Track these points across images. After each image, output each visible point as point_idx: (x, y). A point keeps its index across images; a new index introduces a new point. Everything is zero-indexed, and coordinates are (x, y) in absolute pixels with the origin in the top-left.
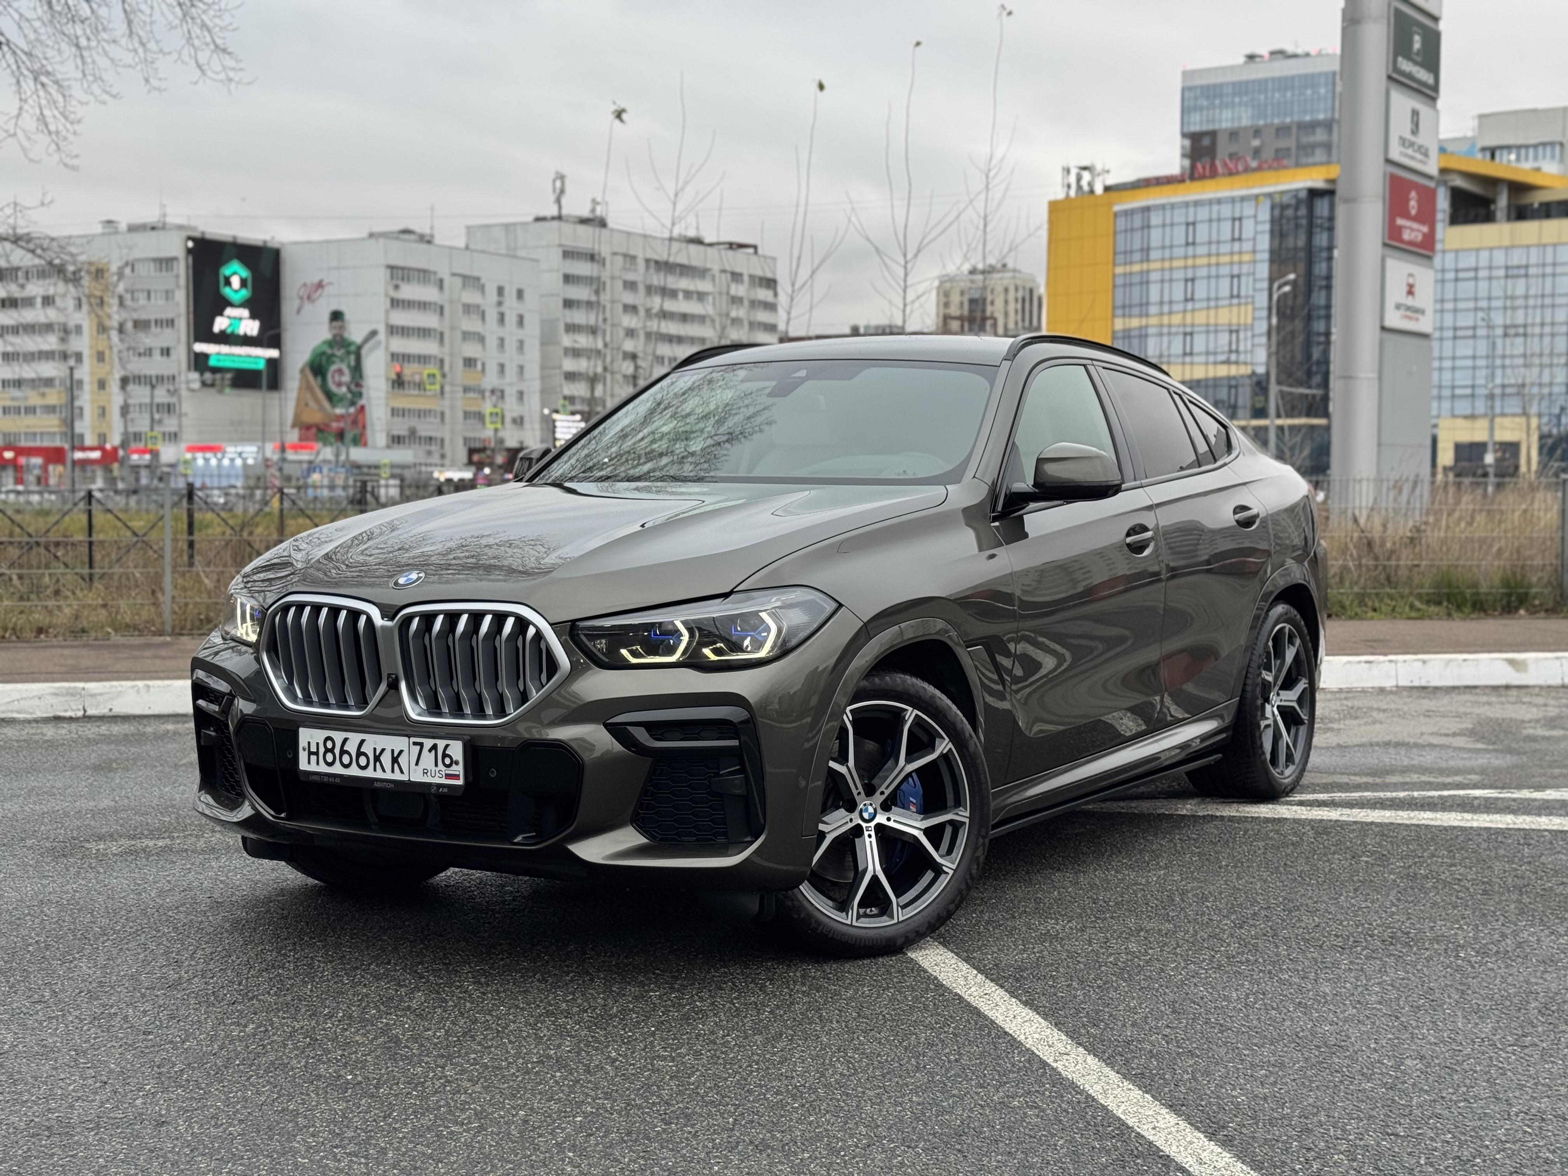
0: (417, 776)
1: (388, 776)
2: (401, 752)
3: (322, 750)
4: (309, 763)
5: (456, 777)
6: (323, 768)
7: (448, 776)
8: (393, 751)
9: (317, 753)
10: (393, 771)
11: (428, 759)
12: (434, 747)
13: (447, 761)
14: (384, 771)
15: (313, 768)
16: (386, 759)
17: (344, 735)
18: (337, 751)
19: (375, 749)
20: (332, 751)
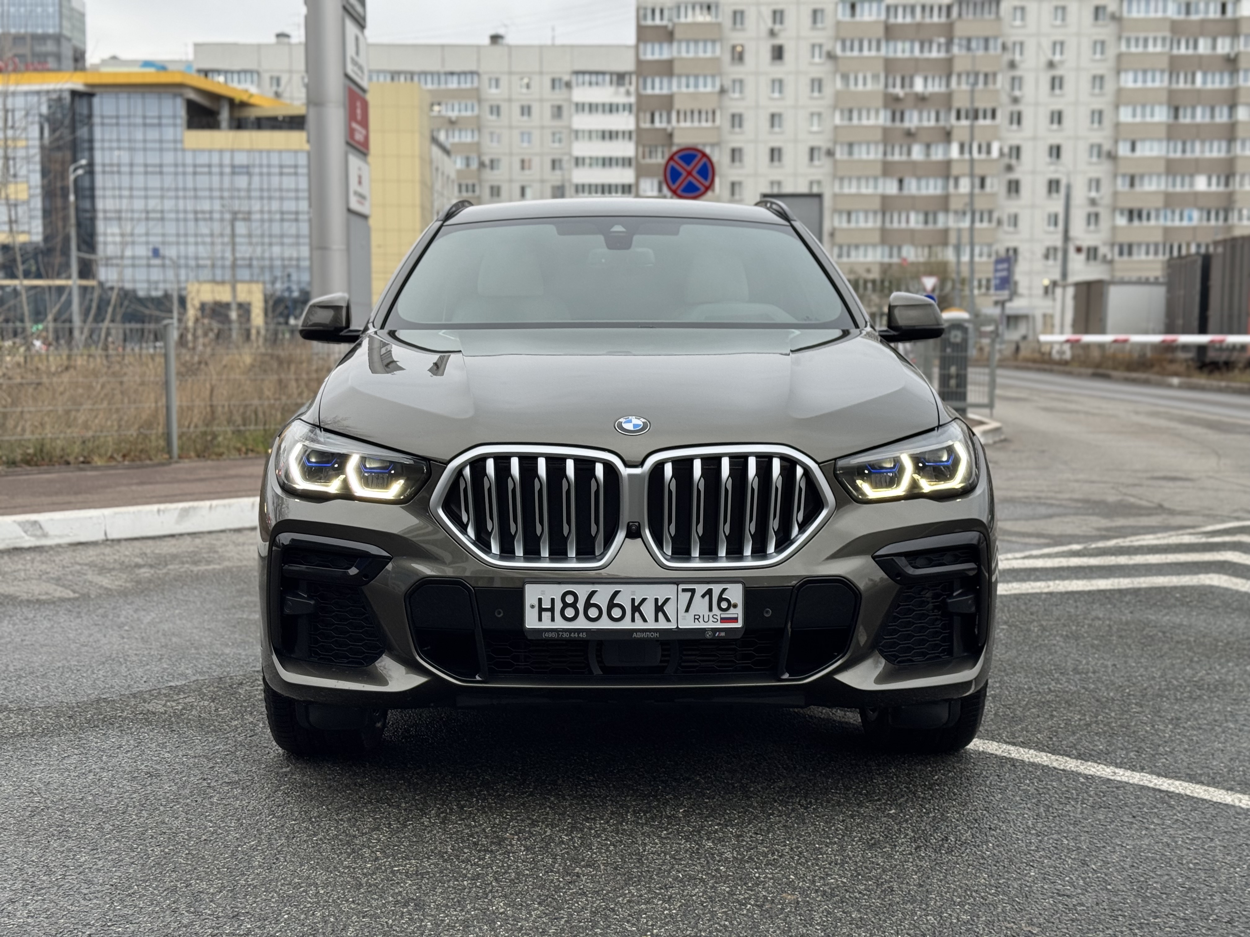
0: (687, 623)
1: (651, 625)
2: (667, 600)
3: (558, 605)
4: (540, 619)
5: (735, 620)
6: (560, 624)
7: (723, 620)
8: (656, 600)
9: (552, 610)
10: (657, 620)
11: (700, 605)
12: (709, 592)
13: (724, 605)
14: (645, 620)
15: (546, 624)
16: (648, 610)
17: (590, 588)
18: (581, 606)
19: (633, 600)
20: (574, 605)
